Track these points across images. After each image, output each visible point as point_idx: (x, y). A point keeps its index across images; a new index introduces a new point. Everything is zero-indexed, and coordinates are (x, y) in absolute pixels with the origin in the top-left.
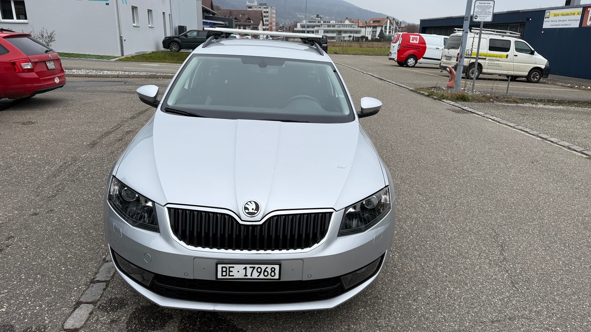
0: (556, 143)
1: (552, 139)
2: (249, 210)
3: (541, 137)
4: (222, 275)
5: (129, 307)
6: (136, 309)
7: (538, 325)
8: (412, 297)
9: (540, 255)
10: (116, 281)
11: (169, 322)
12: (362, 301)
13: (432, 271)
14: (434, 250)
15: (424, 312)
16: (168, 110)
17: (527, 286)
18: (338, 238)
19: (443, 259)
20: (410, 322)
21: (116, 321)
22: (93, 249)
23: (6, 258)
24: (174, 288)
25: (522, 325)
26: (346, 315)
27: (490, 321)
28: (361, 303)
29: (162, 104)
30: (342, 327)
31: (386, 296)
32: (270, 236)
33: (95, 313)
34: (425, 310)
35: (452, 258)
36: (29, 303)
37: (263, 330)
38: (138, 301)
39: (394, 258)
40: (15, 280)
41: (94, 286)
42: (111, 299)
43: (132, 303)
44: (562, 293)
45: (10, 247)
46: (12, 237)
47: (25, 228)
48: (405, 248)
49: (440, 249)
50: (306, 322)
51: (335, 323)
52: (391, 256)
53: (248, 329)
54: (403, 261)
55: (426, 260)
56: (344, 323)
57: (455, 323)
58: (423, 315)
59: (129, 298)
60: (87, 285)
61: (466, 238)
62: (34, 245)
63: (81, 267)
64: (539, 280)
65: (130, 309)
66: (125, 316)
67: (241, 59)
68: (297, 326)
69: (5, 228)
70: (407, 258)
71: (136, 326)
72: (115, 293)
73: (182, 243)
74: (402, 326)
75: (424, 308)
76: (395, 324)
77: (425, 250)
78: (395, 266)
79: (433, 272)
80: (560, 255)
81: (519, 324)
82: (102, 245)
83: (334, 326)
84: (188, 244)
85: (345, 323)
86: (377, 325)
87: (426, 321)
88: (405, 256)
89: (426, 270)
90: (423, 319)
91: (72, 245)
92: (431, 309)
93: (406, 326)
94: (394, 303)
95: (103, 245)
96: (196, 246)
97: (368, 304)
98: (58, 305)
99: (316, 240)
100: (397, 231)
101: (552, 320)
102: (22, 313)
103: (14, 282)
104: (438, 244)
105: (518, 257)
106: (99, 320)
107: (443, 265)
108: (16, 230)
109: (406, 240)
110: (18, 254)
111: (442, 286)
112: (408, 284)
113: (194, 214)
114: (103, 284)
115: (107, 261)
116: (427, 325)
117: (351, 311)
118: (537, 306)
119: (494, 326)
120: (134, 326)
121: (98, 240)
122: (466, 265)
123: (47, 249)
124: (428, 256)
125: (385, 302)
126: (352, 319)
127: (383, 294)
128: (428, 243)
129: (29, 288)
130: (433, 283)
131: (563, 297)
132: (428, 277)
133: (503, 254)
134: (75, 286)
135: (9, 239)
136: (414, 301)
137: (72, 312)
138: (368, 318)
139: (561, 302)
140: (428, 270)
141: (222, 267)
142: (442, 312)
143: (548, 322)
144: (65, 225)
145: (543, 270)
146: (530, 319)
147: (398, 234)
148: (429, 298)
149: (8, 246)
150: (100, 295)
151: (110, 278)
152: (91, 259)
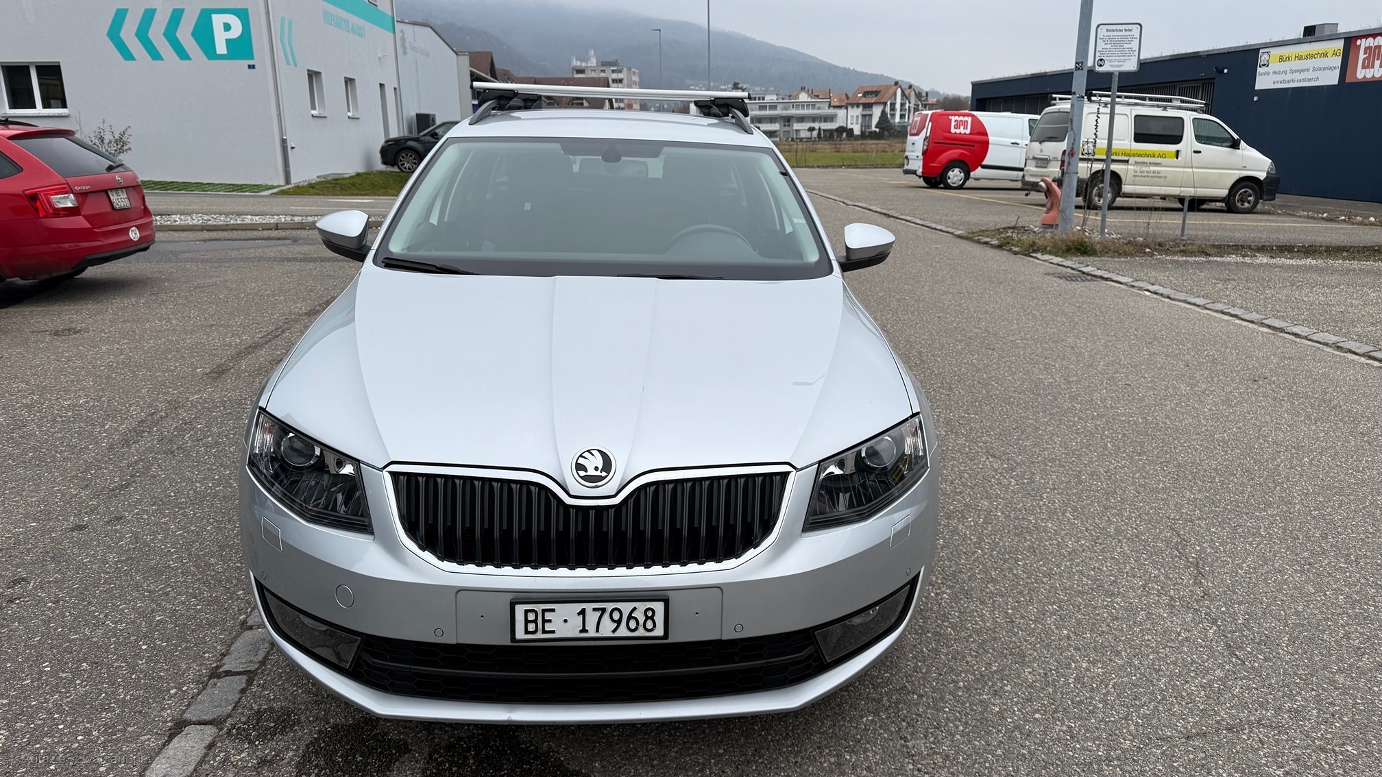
0: (1306, 338)
1: (1296, 330)
2: (586, 471)
3: (1269, 327)
4: (527, 632)
5: (302, 729)
6: (320, 732)
7: (1298, 742)
8: (988, 685)
9: (1291, 582)
10: (270, 671)
11: (401, 759)
12: (867, 698)
13: (1033, 626)
14: (1036, 580)
15: (1020, 719)
16: (392, 263)
17: (1264, 653)
18: (803, 535)
19: (1057, 598)
20: (986, 742)
21: (271, 762)
22: (216, 600)
23: (8, 626)
24: (410, 668)
25: (1261, 741)
26: (831, 731)
27: (1182, 735)
28: (865, 704)
29: (377, 250)
30: (823, 760)
31: (925, 686)
32: (638, 534)
33: (219, 744)
34: (1022, 714)
35: (1079, 596)
36: (61, 727)
37: (630, 772)
38: (324, 715)
39: (941, 599)
40: (27, 675)
41: (219, 684)
42: (258, 712)
43: (311, 719)
44: (1351, 666)
45: (17, 601)
46: (23, 579)
47: (53, 558)
48: (965, 577)
49: (1050, 576)
50: (734, 751)
51: (806, 750)
52: (932, 594)
53: (593, 772)
54: (962, 606)
55: (1017, 602)
56: (827, 751)
57: (1097, 742)
58: (1017, 727)
59: (303, 708)
60: (201, 683)
61: (1109, 551)
62: (76, 596)
63: (187, 642)
64: (1293, 640)
65: (306, 733)
66: (292, 750)
67: (562, 146)
68: (713, 761)
69: (6, 561)
70: (972, 598)
71: (320, 771)
72: (271, 696)
73: (427, 555)
74: (968, 753)
75: (1018, 710)
76: (952, 750)
77: (1013, 580)
78: (945, 617)
79: (1035, 629)
80: (1338, 580)
81: (1253, 740)
82: (238, 591)
83: (802, 758)
84: (441, 559)
85: (830, 751)
86: (908, 753)
87: (1026, 739)
88: (967, 594)
89: (1020, 623)
90: (1019, 736)
91: (167, 594)
92: (1037, 711)
93: (978, 754)
94: (947, 702)
95: (241, 592)
96: (461, 563)
97: (883, 705)
98: (130, 729)
99: (751, 540)
100: (944, 539)
101: (1332, 728)
102: (42, 751)
103: (23, 680)
104: (1044, 565)
105: (1239, 590)
106: (230, 761)
107: (1058, 611)
108: (33, 563)
109: (967, 559)
110: (37, 617)
111: (1060, 659)
112: (976, 657)
113: (454, 485)
114: (240, 680)
115: (251, 628)
116: (1029, 748)
117: (842, 723)
118: (1292, 698)
119: (1192, 747)
120: (316, 771)
121: (228, 581)
122: (1114, 611)
123: (107, 603)
124: (1021, 593)
125: (924, 699)
126: (845, 740)
127: (919, 682)
128: (1020, 563)
129: (61, 692)
130: (1038, 653)
131: (1354, 675)
132: (1026, 641)
133: (1201, 583)
134: (172, 685)
135: (15, 585)
136: (995, 695)
137: (164, 745)
138: (884, 737)
139: (1350, 687)
140: (1024, 624)
141: (526, 612)
142: (1063, 718)
143: (1322, 734)
144: (149, 550)
145: (1300, 616)
146: (1279, 728)
147: (948, 547)
148: (1031, 686)
149: (12, 601)
150: (233, 705)
151: (256, 666)
152: (212, 624)
